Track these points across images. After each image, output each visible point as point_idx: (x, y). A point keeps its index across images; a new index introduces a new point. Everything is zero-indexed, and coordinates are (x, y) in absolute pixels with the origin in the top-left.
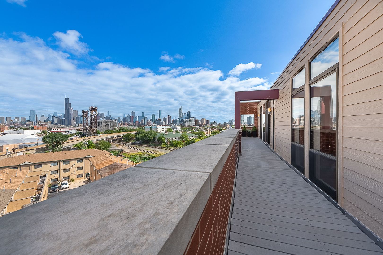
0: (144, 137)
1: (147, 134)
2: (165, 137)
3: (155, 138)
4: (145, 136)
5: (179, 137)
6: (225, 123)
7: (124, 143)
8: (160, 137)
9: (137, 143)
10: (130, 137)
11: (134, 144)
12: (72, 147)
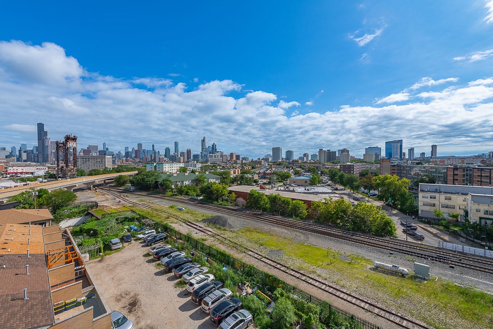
0: (140, 180)
1: (145, 177)
2: (171, 181)
3: (158, 182)
4: (143, 179)
5: (194, 179)
6: (259, 159)
7: (112, 189)
8: (163, 181)
9: (132, 189)
10: (122, 181)
11: (127, 191)
12: (5, 202)
